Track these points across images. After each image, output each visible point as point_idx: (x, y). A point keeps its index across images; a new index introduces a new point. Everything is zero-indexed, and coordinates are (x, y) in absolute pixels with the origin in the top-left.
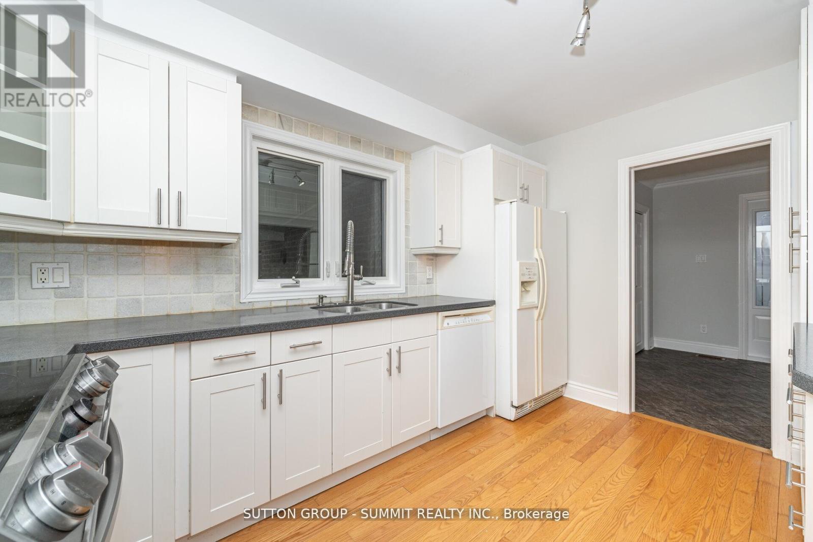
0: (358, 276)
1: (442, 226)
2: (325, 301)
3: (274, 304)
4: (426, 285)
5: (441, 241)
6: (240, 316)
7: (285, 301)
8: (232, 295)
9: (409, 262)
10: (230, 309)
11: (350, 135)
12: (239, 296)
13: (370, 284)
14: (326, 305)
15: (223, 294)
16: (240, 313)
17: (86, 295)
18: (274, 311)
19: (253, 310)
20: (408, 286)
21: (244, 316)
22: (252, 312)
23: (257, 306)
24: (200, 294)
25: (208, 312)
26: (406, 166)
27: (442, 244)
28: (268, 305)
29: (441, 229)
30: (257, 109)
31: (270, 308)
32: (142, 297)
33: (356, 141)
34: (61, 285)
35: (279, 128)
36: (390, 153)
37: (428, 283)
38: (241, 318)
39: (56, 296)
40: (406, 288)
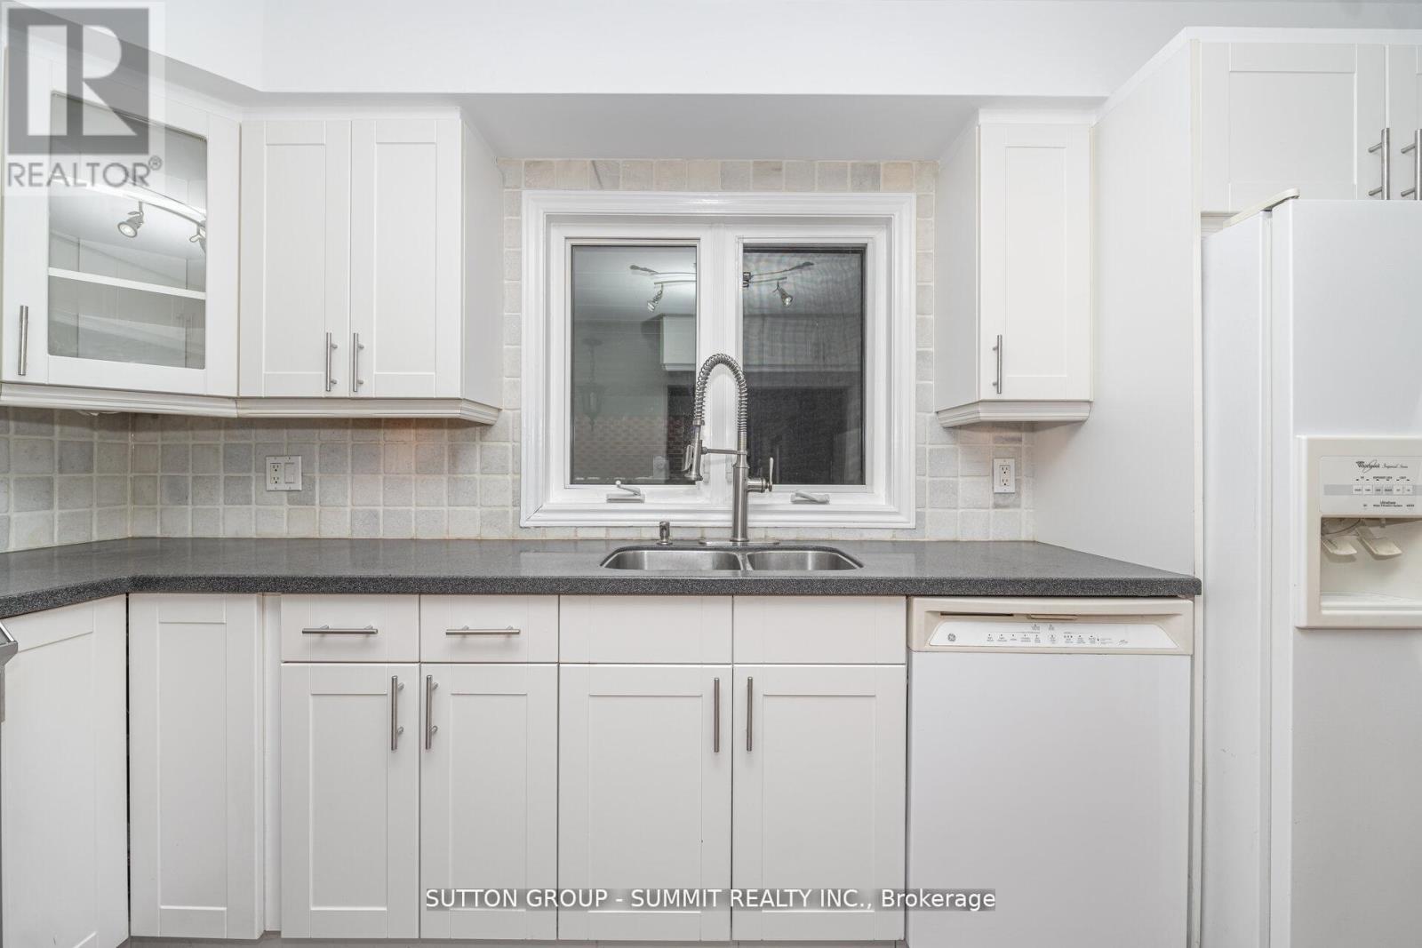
0: (757, 483)
1: (1000, 338)
2: (674, 534)
3: (582, 534)
4: (992, 511)
5: (998, 385)
6: (521, 551)
7: (604, 530)
8: (508, 512)
9: (928, 447)
10: (505, 537)
11: (751, 161)
12: (518, 516)
13: (813, 501)
14: (675, 544)
15: (495, 509)
16: (518, 546)
17: (317, 502)
18: (580, 545)
19: (545, 542)
20: (928, 511)
21: (526, 551)
22: (542, 546)
23: (551, 535)
24: (458, 509)
25: (469, 540)
26: (918, 198)
27: (999, 392)
28: (569, 535)
29: (998, 349)
30: (551, 163)
31: (575, 541)
32: (380, 509)
33: (769, 172)
34: (293, 487)
35: (593, 188)
36: (869, 176)
37: (997, 506)
38: (522, 554)
39: (291, 502)
40: (920, 517)
